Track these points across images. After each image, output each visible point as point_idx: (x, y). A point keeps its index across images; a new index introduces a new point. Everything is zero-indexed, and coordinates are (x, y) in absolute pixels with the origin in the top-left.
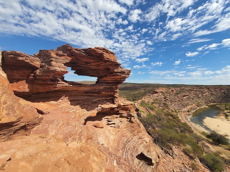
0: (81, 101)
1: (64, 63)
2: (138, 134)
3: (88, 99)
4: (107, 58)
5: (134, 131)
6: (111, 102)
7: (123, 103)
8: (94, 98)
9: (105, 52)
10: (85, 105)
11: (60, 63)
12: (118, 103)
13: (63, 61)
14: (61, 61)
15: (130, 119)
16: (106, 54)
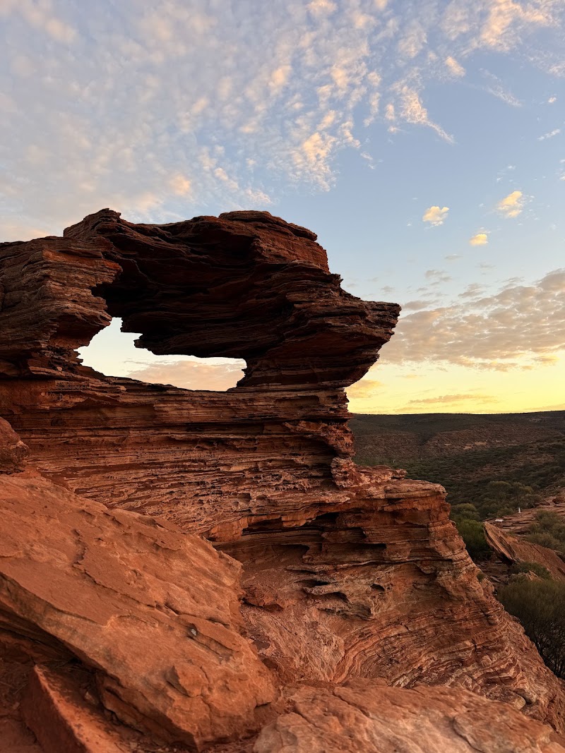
0: (170, 470)
1: (90, 288)
2: (477, 660)
3: (202, 461)
4: (278, 256)
5: (455, 640)
6: (316, 477)
7: (381, 488)
8: (230, 455)
9: (264, 228)
10: (186, 488)
11: (79, 286)
12: (356, 483)
13: (88, 277)
14: (80, 277)
15: (434, 576)
16: (273, 239)
